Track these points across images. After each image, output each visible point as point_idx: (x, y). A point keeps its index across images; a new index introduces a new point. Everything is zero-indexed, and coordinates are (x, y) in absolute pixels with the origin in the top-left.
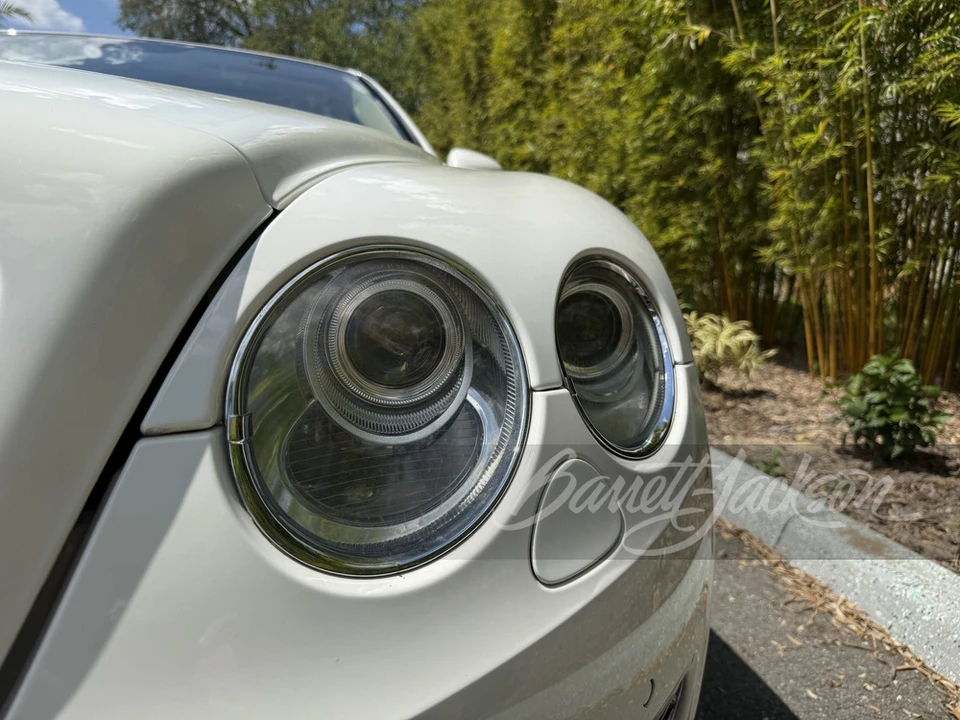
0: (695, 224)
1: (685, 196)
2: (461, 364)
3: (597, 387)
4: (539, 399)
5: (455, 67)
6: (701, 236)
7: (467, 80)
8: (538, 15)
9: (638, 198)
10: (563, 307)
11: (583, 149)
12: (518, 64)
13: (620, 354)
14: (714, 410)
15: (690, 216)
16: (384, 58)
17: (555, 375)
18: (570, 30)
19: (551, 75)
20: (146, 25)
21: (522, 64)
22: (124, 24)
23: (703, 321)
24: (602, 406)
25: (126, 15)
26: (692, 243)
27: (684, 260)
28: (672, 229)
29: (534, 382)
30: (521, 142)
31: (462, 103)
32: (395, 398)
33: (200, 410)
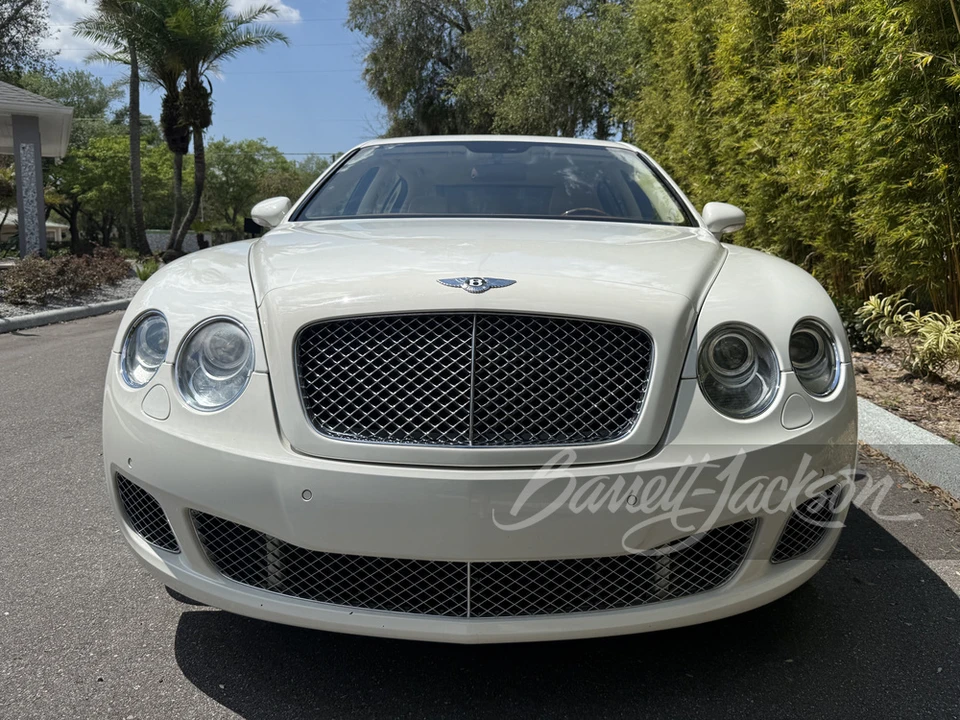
0: (925, 223)
1: (916, 195)
2: (754, 362)
3: (807, 372)
4: (784, 375)
5: (678, 58)
6: (931, 235)
7: (691, 71)
8: (765, 15)
9: (868, 195)
10: (793, 337)
11: (812, 145)
12: (744, 59)
13: (815, 361)
14: (935, 399)
15: (920, 215)
16: (600, 44)
17: (790, 367)
18: (800, 31)
19: (778, 72)
20: (372, 24)
21: (748, 58)
22: (353, 25)
23: (926, 318)
24: (809, 379)
25: (354, 16)
26: (922, 241)
27: (915, 257)
28: (902, 228)
29: (782, 369)
30: (748, 136)
31: (684, 93)
32: (733, 373)
33: (693, 373)
